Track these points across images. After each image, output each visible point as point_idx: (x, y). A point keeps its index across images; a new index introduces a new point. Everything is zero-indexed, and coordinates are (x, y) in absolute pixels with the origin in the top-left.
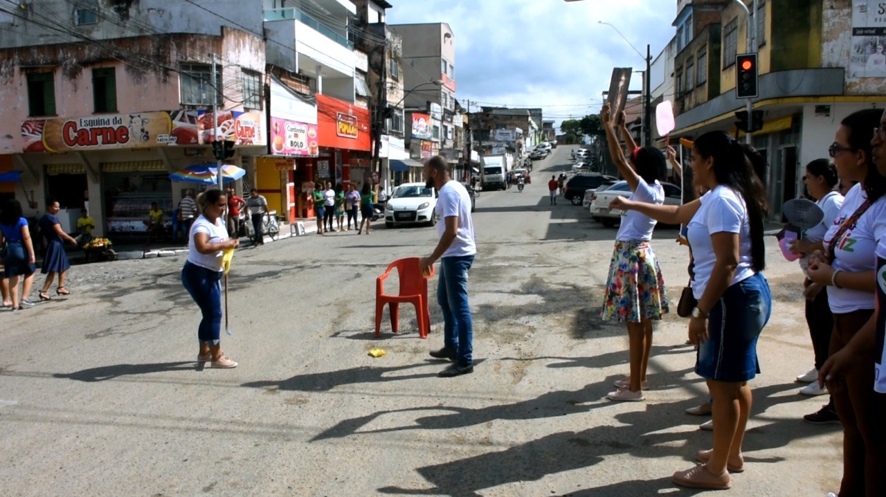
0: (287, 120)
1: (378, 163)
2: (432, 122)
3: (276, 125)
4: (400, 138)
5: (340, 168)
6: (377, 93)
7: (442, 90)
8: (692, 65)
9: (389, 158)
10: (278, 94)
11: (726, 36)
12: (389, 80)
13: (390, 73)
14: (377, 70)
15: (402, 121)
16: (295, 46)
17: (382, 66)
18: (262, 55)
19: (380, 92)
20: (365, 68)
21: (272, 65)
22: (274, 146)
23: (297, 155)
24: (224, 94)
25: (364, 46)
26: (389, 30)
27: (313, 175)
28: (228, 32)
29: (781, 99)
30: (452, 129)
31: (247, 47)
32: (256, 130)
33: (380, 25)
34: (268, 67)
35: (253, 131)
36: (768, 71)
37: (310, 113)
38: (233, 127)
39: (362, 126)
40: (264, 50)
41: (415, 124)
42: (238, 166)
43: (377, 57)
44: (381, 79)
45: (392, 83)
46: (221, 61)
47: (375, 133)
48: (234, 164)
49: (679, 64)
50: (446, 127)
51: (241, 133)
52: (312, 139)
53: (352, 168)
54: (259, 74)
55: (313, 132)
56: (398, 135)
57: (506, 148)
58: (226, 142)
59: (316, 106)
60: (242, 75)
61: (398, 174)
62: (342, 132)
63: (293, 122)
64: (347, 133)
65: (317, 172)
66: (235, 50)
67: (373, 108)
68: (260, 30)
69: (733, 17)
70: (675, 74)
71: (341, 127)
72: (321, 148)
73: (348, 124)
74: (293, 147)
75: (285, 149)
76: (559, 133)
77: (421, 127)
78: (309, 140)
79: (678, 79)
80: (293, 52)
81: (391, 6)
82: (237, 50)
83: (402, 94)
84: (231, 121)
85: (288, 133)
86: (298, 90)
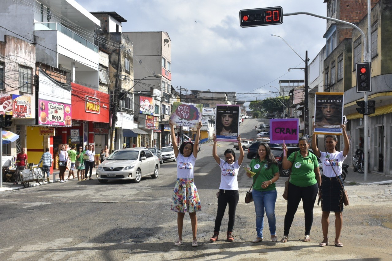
0: (50, 101)
1: (114, 131)
2: (154, 102)
3: (42, 104)
4: (131, 114)
5: (87, 135)
6: (114, 82)
7: (162, 80)
8: (335, 66)
9: (122, 128)
10: (44, 82)
11: (355, 48)
12: (123, 73)
13: (124, 68)
14: (115, 66)
15: (132, 102)
16: (57, 49)
17: (118, 63)
18: (33, 55)
19: (116, 82)
20: (107, 64)
21: (40, 63)
22: (40, 119)
23: (57, 125)
24: (6, 82)
25: (106, 48)
26: (124, 38)
27: (68, 139)
28: (9, 40)
29: (388, 93)
30: (169, 107)
31: (23, 50)
32: (28, 107)
33: (118, 33)
34: (37, 64)
35: (25, 108)
36: (379, 73)
37: (66, 96)
38: (12, 106)
39: (104, 105)
40: (35, 52)
41: (142, 103)
42: (14, 132)
43: (114, 57)
44: (117, 73)
45: (125, 76)
46: (4, 60)
47: (113, 110)
48: (10, 131)
49: (327, 65)
50: (164, 106)
51: (17, 110)
52: (68, 115)
53: (96, 135)
54: (31, 69)
55: (68, 109)
56: (129, 112)
57: (209, 121)
58: (6, 115)
59: (71, 91)
60: (18, 68)
61: (129, 139)
62: (89, 110)
63: (54, 102)
64: (92, 110)
65: (70, 138)
66: (15, 52)
67: (111, 93)
68: (31, 37)
69: (358, 36)
70: (324, 72)
71: (88, 106)
72: (73, 121)
73: (93, 103)
74: (54, 120)
75: (48, 121)
76: (248, 109)
77: (146, 106)
78: (65, 115)
79: (327, 75)
80: (55, 53)
81: (126, 21)
82: (16, 52)
83: (132, 84)
84: (11, 101)
85: (50, 110)
86: (58, 79)
